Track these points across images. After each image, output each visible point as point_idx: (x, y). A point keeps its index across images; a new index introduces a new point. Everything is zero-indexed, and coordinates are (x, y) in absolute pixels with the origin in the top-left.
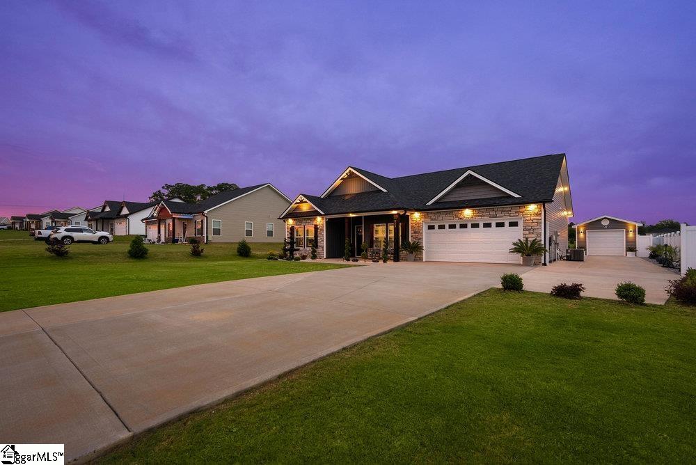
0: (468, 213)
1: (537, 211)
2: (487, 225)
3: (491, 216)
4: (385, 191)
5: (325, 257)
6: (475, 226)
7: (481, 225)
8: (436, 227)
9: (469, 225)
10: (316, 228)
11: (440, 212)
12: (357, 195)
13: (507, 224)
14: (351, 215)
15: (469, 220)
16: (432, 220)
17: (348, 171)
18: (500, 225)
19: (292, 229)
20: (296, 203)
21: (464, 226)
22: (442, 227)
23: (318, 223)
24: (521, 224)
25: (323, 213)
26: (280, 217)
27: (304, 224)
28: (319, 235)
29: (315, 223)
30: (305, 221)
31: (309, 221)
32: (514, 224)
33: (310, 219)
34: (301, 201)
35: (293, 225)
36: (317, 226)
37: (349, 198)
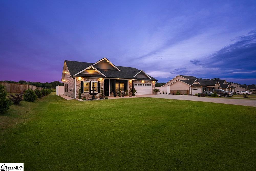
0: (143, 81)
1: (154, 82)
2: (146, 85)
3: (147, 83)
4: (120, 71)
17: (104, 59)
18: (148, 85)
20: (87, 69)
21: (141, 85)
24: (152, 85)
25: (106, 77)
26: (74, 75)
27: (91, 81)
28: (101, 86)
29: (98, 80)
30: (92, 79)
31: (94, 79)
32: (150, 85)
33: (95, 78)
34: (91, 69)
35: (82, 81)
36: (100, 82)
37: (106, 71)
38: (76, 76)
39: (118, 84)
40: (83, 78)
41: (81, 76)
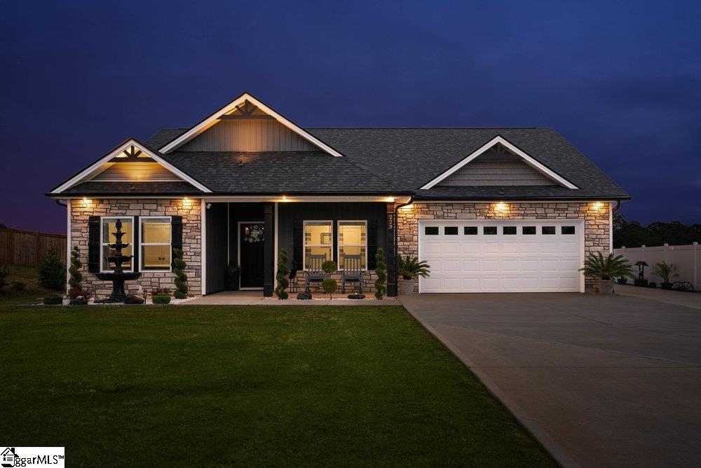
0: (501, 208)
1: (604, 211)
2: (529, 231)
3: (538, 216)
4: (336, 154)
5: (204, 292)
6: (510, 231)
7: (519, 230)
8: (442, 230)
9: (500, 230)
10: (177, 223)
11: (452, 205)
12: (265, 156)
13: (558, 230)
14: (285, 199)
15: (502, 220)
16: (438, 217)
17: (240, 101)
18: (548, 231)
19: (94, 223)
20: (115, 160)
21: (490, 231)
22: (451, 231)
23: (181, 213)
24: (580, 229)
25: (206, 190)
26: (54, 192)
27: (137, 213)
28: (187, 241)
29: (172, 211)
30: (140, 206)
31: (154, 207)
32: (569, 230)
33: (156, 202)
34: (133, 157)
35: (95, 214)
36: (180, 218)
37: (244, 159)
38: (62, 194)
39: (328, 229)
40: (102, 201)
41: (88, 195)
